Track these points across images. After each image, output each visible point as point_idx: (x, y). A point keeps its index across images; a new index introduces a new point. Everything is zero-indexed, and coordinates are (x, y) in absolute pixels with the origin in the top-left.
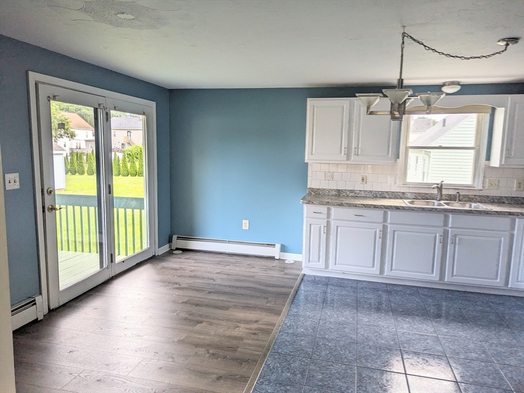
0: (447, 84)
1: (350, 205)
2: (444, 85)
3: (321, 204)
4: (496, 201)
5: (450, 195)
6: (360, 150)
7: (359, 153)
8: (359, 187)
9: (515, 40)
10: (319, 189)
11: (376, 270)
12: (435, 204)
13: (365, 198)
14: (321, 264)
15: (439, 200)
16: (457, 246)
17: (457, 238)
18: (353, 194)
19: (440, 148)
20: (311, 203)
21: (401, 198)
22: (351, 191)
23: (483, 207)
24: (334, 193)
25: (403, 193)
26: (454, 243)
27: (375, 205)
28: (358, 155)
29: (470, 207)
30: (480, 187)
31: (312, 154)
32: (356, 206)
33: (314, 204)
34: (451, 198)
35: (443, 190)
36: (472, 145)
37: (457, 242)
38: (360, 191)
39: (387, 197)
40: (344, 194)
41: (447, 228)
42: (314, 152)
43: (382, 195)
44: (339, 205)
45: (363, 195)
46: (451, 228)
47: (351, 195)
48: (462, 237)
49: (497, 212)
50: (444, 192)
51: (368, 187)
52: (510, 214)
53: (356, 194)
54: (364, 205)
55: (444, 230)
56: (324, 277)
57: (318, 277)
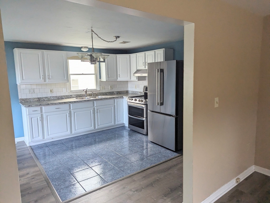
0: (83, 47)
1: (52, 104)
2: (82, 48)
3: (37, 106)
4: (105, 94)
5: (89, 94)
6: (50, 76)
7: (50, 78)
8: (49, 95)
9: (119, 37)
10: (27, 99)
11: (69, 132)
12: (86, 98)
13: (54, 100)
14: (41, 137)
15: (86, 97)
16: (98, 113)
17: (98, 110)
18: (47, 99)
19: (83, 74)
20: (30, 106)
21: (70, 98)
22: (46, 98)
23: (104, 97)
24: (36, 100)
25: (71, 95)
26: (97, 112)
27: (65, 102)
28: (50, 79)
29: (98, 98)
30: (99, 90)
31: (23, 80)
32: (56, 104)
33: (32, 106)
34: (90, 95)
35: (87, 92)
36: (94, 73)
37: (98, 112)
38: (50, 97)
39: (64, 98)
40: (42, 100)
41: (94, 107)
42: (24, 78)
43: (62, 98)
44: (47, 105)
45: (52, 98)
46: (96, 107)
47: (46, 99)
48: (100, 109)
49: (109, 98)
50: (88, 93)
51: (54, 95)
52: (113, 98)
53: (49, 99)
54: (59, 103)
55: (94, 108)
56: (42, 144)
57: (39, 145)
